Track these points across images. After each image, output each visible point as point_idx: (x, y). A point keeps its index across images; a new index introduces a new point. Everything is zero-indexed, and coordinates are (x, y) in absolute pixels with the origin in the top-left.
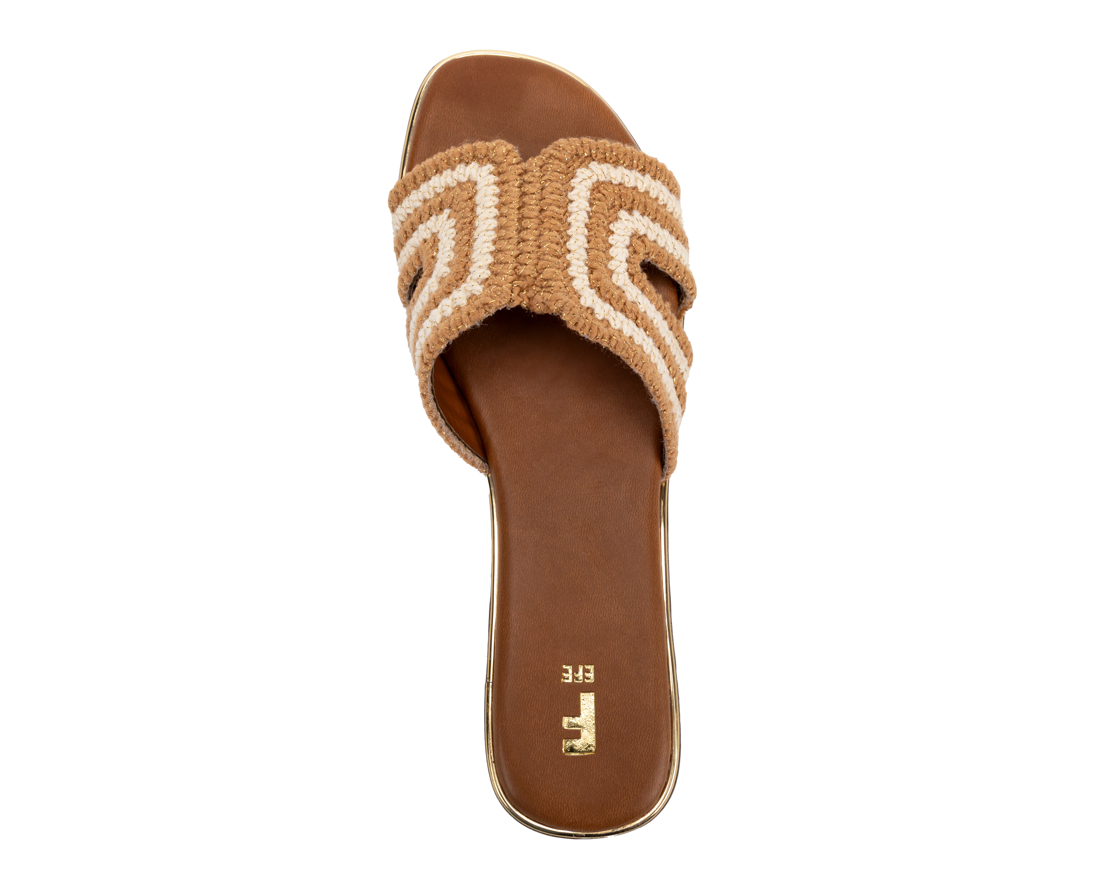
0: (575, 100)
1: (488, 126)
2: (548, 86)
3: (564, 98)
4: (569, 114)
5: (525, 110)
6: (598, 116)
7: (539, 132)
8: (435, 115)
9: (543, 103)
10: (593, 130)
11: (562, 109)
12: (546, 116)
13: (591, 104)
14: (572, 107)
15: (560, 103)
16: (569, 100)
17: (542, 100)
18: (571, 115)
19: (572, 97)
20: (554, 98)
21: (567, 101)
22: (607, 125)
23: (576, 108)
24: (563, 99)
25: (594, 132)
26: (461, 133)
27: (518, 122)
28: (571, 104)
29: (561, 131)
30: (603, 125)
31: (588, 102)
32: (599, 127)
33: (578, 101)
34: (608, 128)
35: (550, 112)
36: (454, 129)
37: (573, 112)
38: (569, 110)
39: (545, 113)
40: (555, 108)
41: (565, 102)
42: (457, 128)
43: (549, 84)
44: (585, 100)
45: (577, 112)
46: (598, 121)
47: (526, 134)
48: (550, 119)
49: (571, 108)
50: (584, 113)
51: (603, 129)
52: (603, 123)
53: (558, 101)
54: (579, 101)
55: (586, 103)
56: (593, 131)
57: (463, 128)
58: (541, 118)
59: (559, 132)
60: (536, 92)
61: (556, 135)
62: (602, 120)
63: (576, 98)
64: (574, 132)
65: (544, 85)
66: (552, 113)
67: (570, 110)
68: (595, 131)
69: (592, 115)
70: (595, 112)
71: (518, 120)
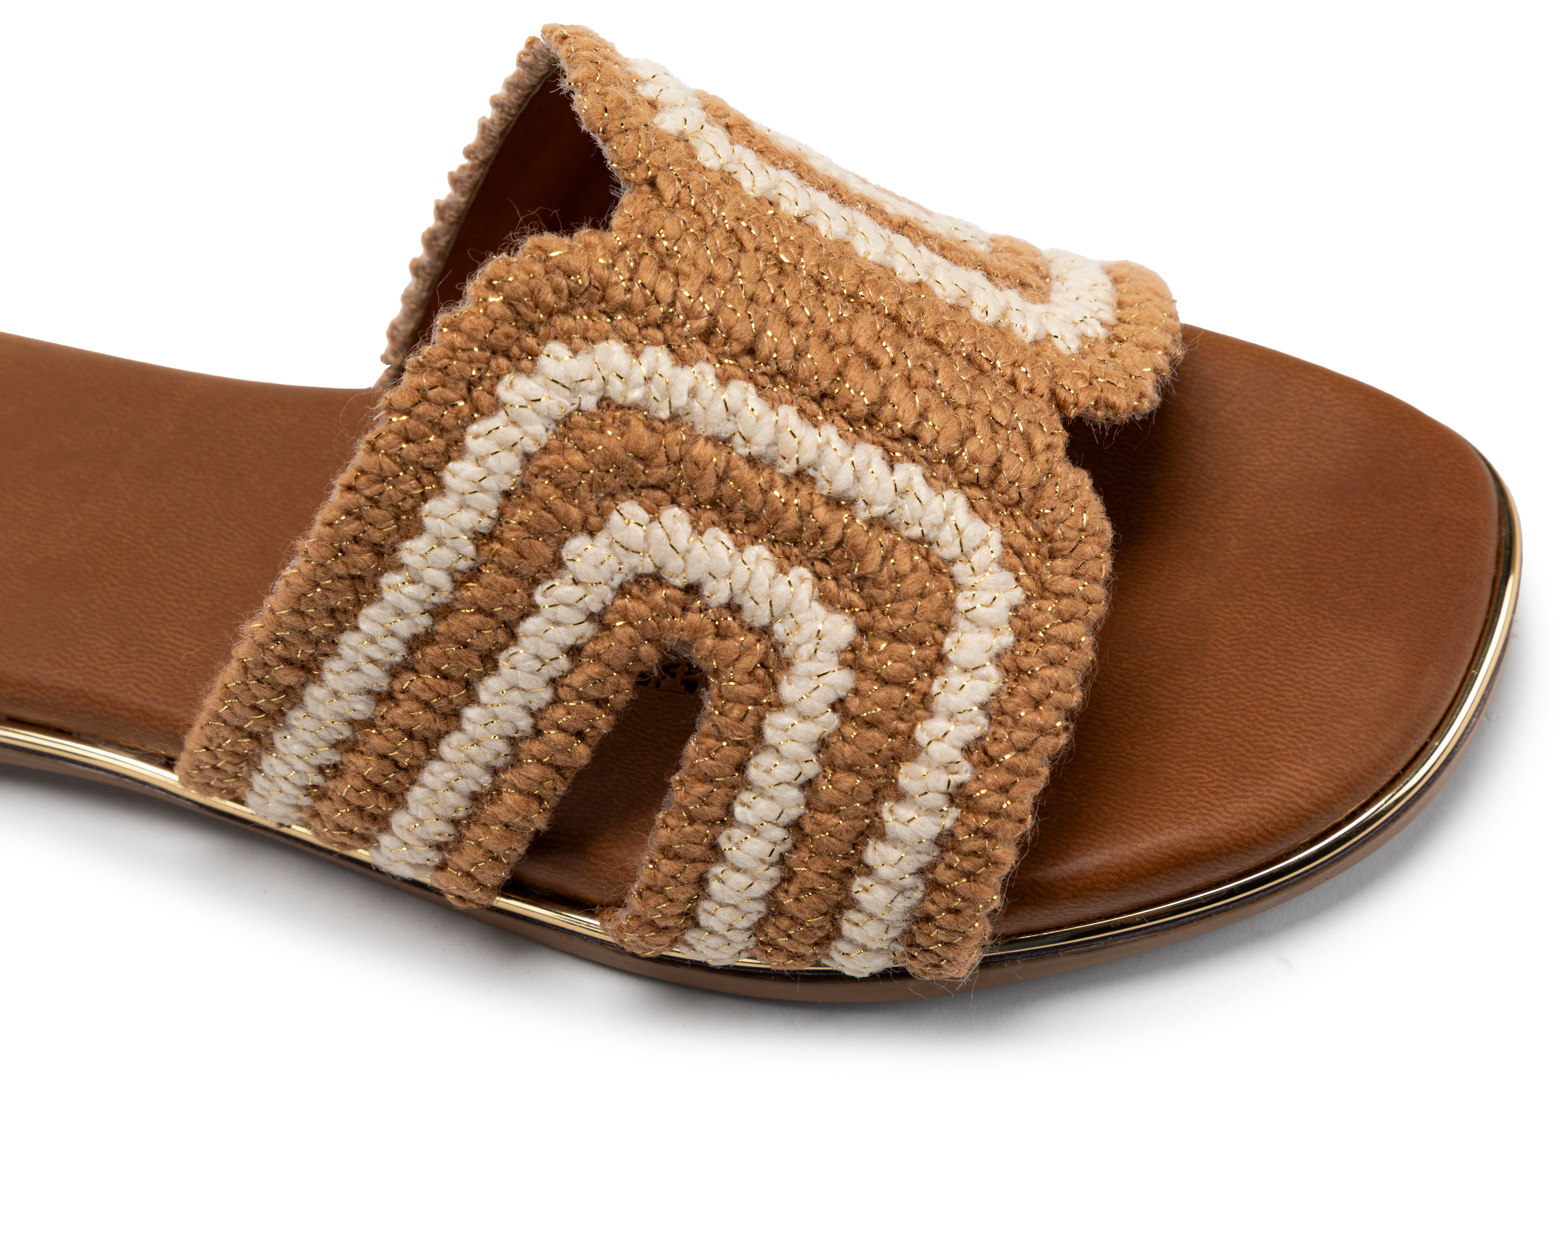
0: (1300, 745)
1: (1273, 521)
2: (1360, 685)
3: (1312, 718)
4: (1262, 723)
5: (1298, 618)
6: (1238, 792)
7: (1228, 643)
8: (1325, 397)
9: (1310, 665)
10: (1200, 772)
11: (1282, 708)
12: (1268, 666)
13: (1280, 784)
14: (1282, 733)
15: (1300, 706)
16: (1304, 731)
17: (1320, 664)
18: (1260, 726)
19: (1313, 738)
20: (1319, 693)
21: (1303, 725)
22: (1204, 811)
23: (1276, 742)
24: (1311, 715)
25: (1193, 774)
26: (1263, 454)
27: (1268, 595)
28: (1291, 732)
29: (1215, 694)
30: (1207, 799)
31: (1288, 776)
32: (1205, 790)
33: (1297, 752)
34: (1196, 812)
35: (1278, 677)
36: (1278, 439)
37: (1267, 733)
38: (1273, 724)
39: (1280, 665)
40: (1288, 691)
41: (1302, 720)
42: (1281, 445)
43: (1365, 688)
44: (1296, 770)
45: (1263, 744)
46: (1222, 790)
47: (1228, 610)
48: (1258, 673)
49: (1278, 730)
50: (1255, 760)
51: (1194, 796)
52: (1214, 801)
53: (1308, 702)
54: (1294, 754)
55: (1285, 770)
56: (1194, 771)
57: (1276, 461)
58: (1267, 652)
59: (1214, 689)
60: (1348, 651)
61: (1206, 681)
62: (1225, 801)
63: (1306, 748)
64: (1206, 727)
65: (1364, 675)
66: (1273, 683)
67: (1272, 727)
68: (1195, 778)
69: (1245, 777)
70: (1252, 789)
71: (1274, 597)
